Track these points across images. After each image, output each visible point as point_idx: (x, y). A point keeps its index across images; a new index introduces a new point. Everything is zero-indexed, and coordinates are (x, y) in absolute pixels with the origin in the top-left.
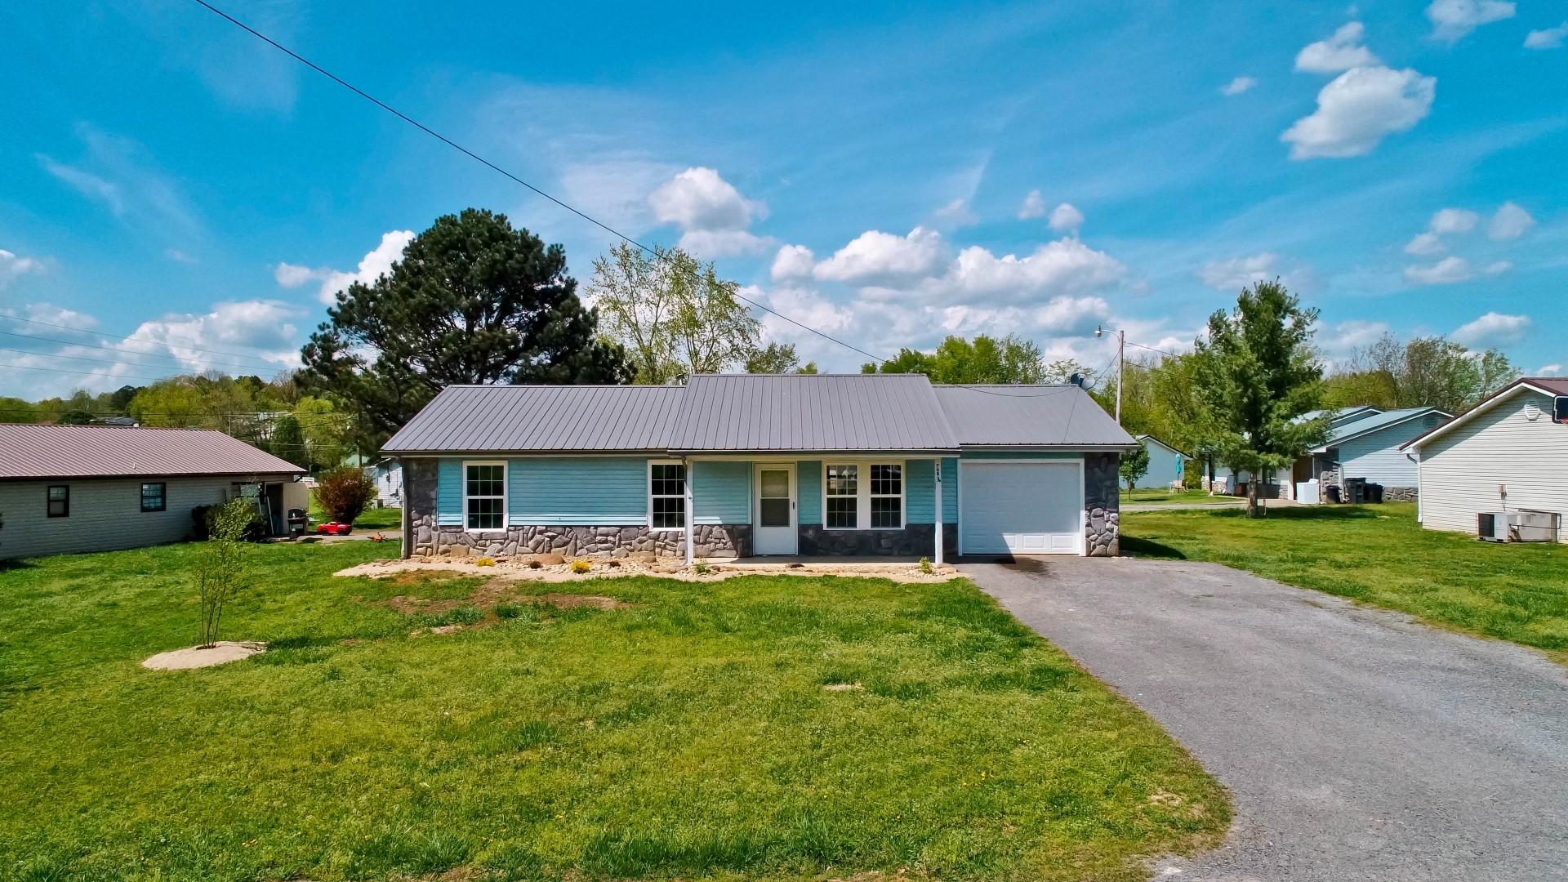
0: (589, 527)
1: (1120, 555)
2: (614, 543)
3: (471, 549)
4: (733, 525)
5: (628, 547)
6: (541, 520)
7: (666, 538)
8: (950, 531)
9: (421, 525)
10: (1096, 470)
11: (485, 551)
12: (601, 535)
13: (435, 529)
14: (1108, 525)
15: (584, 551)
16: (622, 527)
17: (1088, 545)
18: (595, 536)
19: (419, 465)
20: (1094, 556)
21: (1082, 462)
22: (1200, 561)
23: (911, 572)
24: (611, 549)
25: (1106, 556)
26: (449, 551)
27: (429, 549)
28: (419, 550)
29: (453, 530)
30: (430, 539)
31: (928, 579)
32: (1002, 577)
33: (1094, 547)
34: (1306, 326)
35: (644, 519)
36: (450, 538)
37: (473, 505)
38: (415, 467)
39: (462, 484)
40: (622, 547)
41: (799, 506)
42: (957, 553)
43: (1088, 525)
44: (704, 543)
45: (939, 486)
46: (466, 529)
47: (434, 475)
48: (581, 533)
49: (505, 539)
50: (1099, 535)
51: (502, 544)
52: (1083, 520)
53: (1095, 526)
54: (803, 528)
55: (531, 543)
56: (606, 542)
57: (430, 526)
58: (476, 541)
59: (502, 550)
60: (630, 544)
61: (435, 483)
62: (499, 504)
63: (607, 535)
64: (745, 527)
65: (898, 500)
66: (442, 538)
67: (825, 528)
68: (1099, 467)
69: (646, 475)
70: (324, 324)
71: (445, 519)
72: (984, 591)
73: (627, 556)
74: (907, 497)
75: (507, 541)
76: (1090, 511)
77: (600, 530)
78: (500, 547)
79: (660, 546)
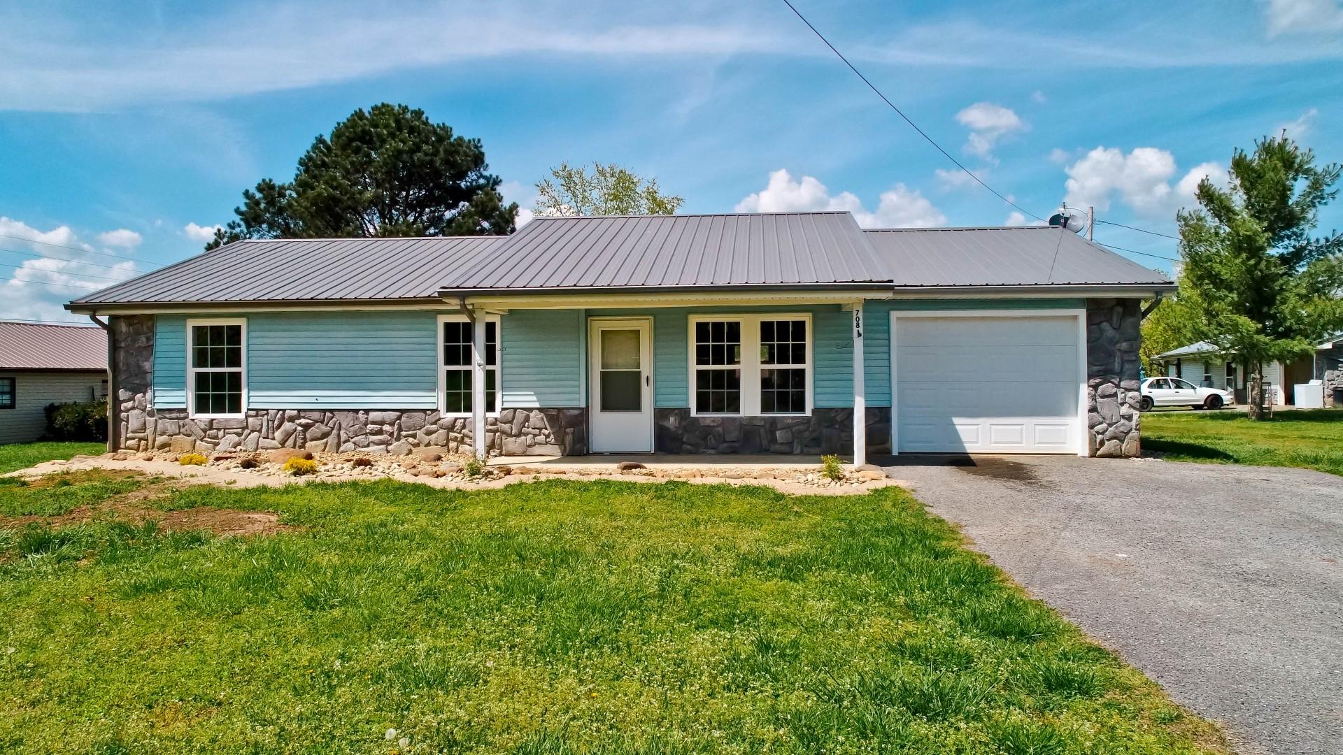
0: (356, 411)
1: (1143, 455)
2: (391, 434)
3: (198, 442)
4: (559, 409)
5: (411, 440)
6: (291, 400)
7: (464, 427)
8: (879, 418)
9: (133, 408)
10: (1105, 325)
11: (218, 444)
12: (373, 423)
13: (151, 414)
14: (1124, 410)
15: (350, 445)
16: (403, 411)
17: (1092, 440)
18: (366, 424)
19: (130, 325)
20: (1102, 456)
21: (1082, 314)
22: (1271, 465)
23: (810, 477)
24: (387, 443)
25: (1120, 457)
26: (169, 445)
27: (143, 442)
28: (129, 442)
29: (174, 415)
30: (144, 428)
31: (836, 489)
32: (961, 486)
33: (1102, 443)
34: (1325, 187)
35: (434, 400)
36: (171, 426)
37: (201, 380)
38: (123, 327)
39: (185, 351)
40: (403, 440)
41: (655, 382)
42: (889, 451)
43: (1093, 410)
44: (518, 435)
45: (858, 344)
46: (192, 414)
47: (148, 339)
48: (346, 420)
49: (244, 429)
50: (1110, 425)
51: (239, 435)
52: (1084, 401)
53: (1105, 411)
54: (661, 414)
55: (278, 434)
56: (380, 432)
57: (144, 410)
58: (205, 431)
59: (239, 444)
60: (414, 436)
61: (149, 349)
62: (236, 378)
63: (382, 423)
64: (576, 412)
65: (802, 373)
66: (160, 426)
67: (693, 413)
68: (1110, 321)
69: (435, 336)
70: (234, 223)
71: (164, 398)
72: (934, 512)
73: (410, 452)
74: (815, 367)
75: (247, 432)
76: (1095, 387)
77: (372, 415)
78: (237, 439)
79: (455, 439)
